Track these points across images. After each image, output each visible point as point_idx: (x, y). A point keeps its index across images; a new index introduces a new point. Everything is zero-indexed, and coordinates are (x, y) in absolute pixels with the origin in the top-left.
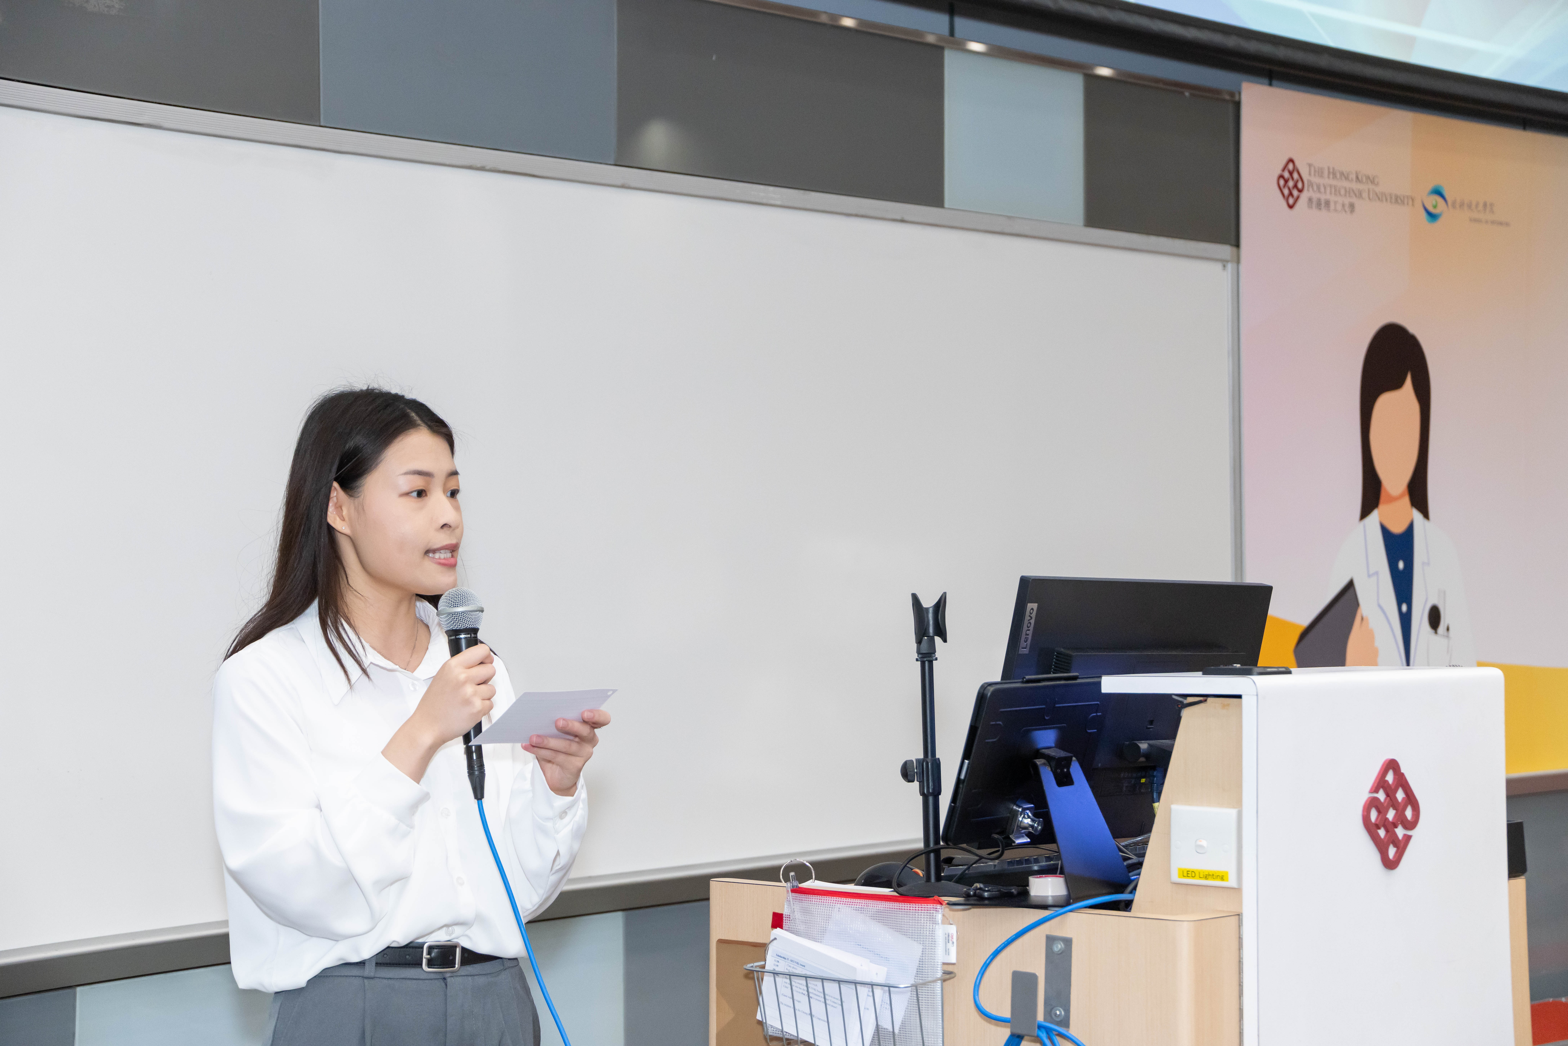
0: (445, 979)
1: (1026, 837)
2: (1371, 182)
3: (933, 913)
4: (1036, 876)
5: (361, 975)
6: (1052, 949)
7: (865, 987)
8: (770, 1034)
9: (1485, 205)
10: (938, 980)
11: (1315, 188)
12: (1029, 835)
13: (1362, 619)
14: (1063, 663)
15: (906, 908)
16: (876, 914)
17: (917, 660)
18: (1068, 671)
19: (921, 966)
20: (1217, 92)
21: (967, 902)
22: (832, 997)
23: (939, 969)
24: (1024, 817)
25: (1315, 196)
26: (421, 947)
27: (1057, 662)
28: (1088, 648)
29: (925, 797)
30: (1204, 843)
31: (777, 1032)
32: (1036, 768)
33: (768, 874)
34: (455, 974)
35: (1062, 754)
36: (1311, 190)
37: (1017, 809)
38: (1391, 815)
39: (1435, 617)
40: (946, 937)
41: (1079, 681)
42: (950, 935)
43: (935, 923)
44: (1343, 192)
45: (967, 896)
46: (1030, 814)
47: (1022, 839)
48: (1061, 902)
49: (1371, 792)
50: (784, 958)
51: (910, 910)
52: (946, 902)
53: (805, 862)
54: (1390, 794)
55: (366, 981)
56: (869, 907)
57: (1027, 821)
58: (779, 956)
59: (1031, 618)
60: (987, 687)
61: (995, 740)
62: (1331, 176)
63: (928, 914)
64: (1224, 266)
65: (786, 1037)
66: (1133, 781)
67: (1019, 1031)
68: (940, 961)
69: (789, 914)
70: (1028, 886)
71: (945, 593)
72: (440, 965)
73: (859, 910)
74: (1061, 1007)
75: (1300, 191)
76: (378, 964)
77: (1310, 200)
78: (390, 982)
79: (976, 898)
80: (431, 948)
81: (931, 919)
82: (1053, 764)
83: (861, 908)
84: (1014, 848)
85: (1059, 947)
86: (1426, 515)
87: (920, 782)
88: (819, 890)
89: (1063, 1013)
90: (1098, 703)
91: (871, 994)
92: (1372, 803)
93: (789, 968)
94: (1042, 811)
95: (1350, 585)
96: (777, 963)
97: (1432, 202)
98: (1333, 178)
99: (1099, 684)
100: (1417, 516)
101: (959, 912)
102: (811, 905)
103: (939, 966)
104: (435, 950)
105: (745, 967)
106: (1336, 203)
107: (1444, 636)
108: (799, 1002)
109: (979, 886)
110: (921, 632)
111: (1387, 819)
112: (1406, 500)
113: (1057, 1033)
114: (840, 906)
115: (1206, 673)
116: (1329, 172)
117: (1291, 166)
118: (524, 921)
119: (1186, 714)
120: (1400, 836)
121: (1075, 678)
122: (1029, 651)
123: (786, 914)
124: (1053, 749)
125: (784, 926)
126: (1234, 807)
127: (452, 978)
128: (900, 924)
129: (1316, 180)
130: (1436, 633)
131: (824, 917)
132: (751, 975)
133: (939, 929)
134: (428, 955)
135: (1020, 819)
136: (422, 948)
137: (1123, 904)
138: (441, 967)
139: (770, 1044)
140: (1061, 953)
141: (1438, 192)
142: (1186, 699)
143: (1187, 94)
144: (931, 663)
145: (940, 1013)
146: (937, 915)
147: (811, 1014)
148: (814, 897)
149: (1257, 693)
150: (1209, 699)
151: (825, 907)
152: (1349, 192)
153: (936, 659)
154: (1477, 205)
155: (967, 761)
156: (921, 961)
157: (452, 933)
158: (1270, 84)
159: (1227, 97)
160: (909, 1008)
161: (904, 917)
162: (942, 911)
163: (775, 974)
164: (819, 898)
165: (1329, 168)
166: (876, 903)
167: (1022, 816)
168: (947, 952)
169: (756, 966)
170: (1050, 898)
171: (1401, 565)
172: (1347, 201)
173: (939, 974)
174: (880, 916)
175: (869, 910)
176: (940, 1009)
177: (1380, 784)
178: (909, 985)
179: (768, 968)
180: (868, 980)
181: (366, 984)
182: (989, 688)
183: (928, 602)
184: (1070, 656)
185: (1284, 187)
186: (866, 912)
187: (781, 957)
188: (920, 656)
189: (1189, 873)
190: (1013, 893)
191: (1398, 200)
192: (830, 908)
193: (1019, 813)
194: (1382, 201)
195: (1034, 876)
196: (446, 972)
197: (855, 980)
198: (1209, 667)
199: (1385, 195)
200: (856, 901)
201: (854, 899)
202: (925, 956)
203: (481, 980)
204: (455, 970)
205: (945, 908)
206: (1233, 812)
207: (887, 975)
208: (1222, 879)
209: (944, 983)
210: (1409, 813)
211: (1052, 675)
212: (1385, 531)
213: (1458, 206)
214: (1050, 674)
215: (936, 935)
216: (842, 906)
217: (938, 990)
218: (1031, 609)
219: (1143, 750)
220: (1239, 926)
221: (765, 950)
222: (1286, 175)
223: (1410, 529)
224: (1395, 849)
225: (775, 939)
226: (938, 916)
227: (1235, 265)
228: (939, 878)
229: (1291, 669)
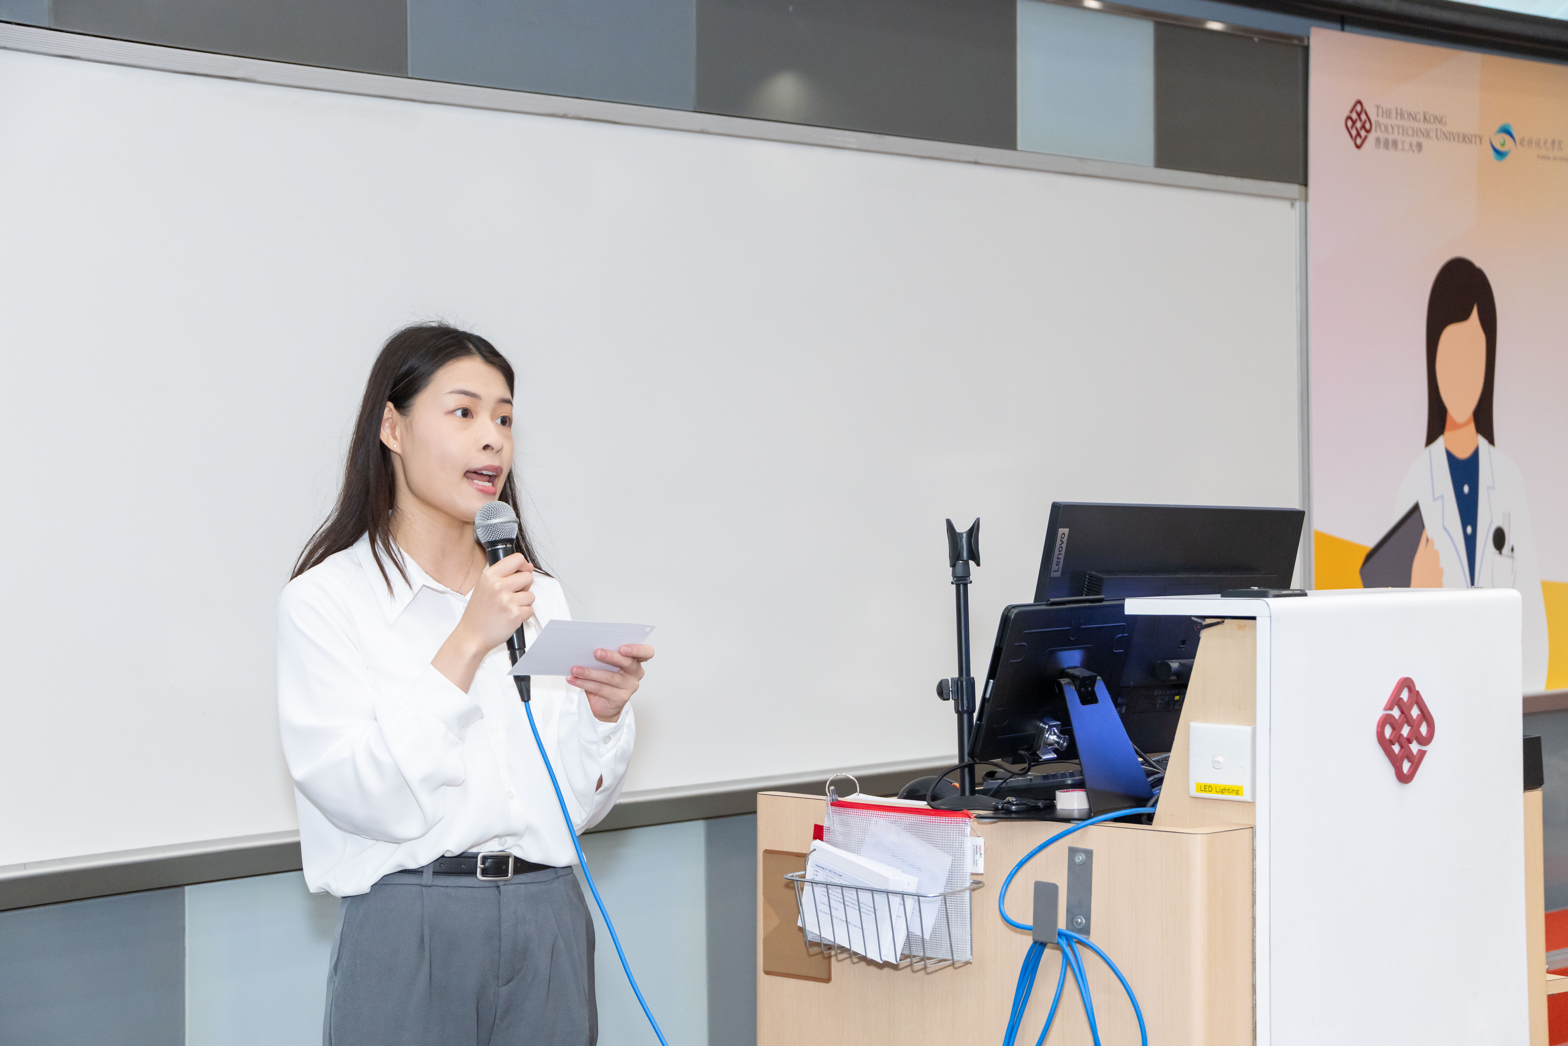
0: (498, 887)
1: (1053, 753)
2: (1439, 122)
3: (962, 826)
4: (1063, 791)
5: (420, 883)
6: (1074, 860)
7: (897, 896)
8: (809, 939)
9: (1553, 142)
10: (967, 890)
11: (1383, 128)
12: (1056, 751)
13: (1428, 540)
14: (1095, 586)
15: (936, 821)
16: (909, 827)
17: (952, 583)
18: (1099, 594)
19: (950, 876)
20: (1289, 37)
21: (995, 816)
22: (866, 905)
23: (967, 879)
24: (1050, 734)
25: (1383, 136)
26: (475, 856)
27: (1091, 585)
28: (1120, 571)
29: (960, 713)
30: (1220, 759)
31: (817, 938)
32: (1060, 687)
33: (815, 788)
34: (508, 882)
35: (1087, 673)
36: (1378, 129)
37: (1044, 726)
38: (1405, 731)
39: (1499, 539)
40: (974, 849)
41: (1104, 603)
42: (978, 847)
43: (963, 835)
44: (1410, 132)
45: (996, 809)
46: (1056, 731)
47: (1049, 754)
48: (1084, 816)
49: (1385, 709)
50: (822, 868)
51: (940, 823)
52: (975, 815)
53: (851, 777)
54: (1405, 711)
55: (424, 889)
56: (902, 820)
57: (1053, 738)
58: (818, 866)
59: (1063, 542)
60: (1011, 609)
61: (1019, 660)
62: (1399, 117)
63: (958, 827)
64: (1293, 204)
65: (824, 942)
66: (1167, 699)
67: (1042, 939)
68: (969, 872)
69: (828, 826)
70: (1055, 800)
71: (978, 519)
72: (494, 874)
73: (893, 823)
74: (1082, 916)
75: (1368, 131)
76: (436, 873)
77: (1378, 140)
78: (448, 890)
79: (1003, 812)
80: (485, 858)
81: (960, 832)
82: (1078, 683)
83: (895, 821)
84: (1042, 764)
85: (1080, 858)
86: (1491, 441)
87: (955, 700)
88: (858, 803)
89: (1084, 921)
90: (1125, 624)
91: (902, 903)
92: (1386, 720)
93: (827, 878)
94: (1066, 730)
95: (1416, 508)
96: (816, 873)
97: (1500, 140)
98: (1401, 119)
99: (1122, 606)
100: (1482, 442)
101: (988, 825)
102: (849, 817)
103: (968, 876)
104: (490, 860)
105: (785, 876)
106: (1403, 143)
107: (1508, 556)
108: (836, 909)
109: (1011, 800)
110: (955, 557)
111: (1401, 735)
112: (1472, 427)
113: (1076, 940)
114: (875, 819)
115: (1224, 595)
116: (1397, 113)
117: (1359, 108)
118: (578, 833)
119: (1205, 635)
120: (1415, 751)
121: (1101, 600)
122: (1061, 575)
123: (826, 826)
124: (1078, 669)
125: (824, 837)
126: (1249, 725)
127: (506, 886)
128: (930, 836)
129: (1383, 120)
130: (1501, 553)
131: (861, 829)
132: (792, 885)
133: (968, 841)
134: (482, 864)
135: (1047, 736)
136: (477, 858)
137: (1144, 818)
138: (494, 876)
139: (810, 949)
140: (1083, 864)
141: (1506, 131)
142: (1204, 621)
143: (1256, 39)
144: (966, 586)
145: (968, 921)
146: (966, 827)
147: (846, 921)
148: (851, 811)
149: (1270, 615)
150: (1226, 621)
151: (862, 820)
152: (1416, 132)
153: (971, 582)
154: (1545, 143)
155: (991, 681)
156: (951, 872)
157: (505, 844)
158: (1343, 30)
159: (1296, 42)
160: (940, 916)
161: (935, 829)
162: (970, 824)
163: (812, 883)
164: (856, 811)
165: (1396, 109)
166: (909, 816)
167: (1049, 733)
168: (975, 863)
169: (796, 876)
170: (1076, 812)
171: (1466, 489)
172: (1415, 140)
173: (968, 884)
174: (912, 828)
175: (902, 823)
176: (969, 917)
177: (1395, 701)
178: (938, 895)
179: (808, 877)
180: (899, 889)
181: (424, 892)
182: (1012, 610)
183: (962, 528)
184: (1102, 579)
185: (1352, 128)
186: (900, 825)
187: (820, 867)
188: (955, 579)
189: (1206, 788)
190: (1039, 806)
191: (1466, 139)
192: (866, 820)
193: (1046, 730)
194: (1450, 140)
195: (1061, 791)
196: (500, 881)
197: (887, 890)
198: (1227, 590)
199: (1453, 134)
200: (891, 814)
201: (891, 813)
202: (955, 867)
203: (533, 888)
204: (508, 879)
205: (973, 821)
206: (1249, 729)
207: (918, 885)
208: (1237, 793)
209: (973, 892)
210: (1424, 729)
211: (1084, 597)
212: (1450, 456)
213: (1526, 144)
214: (1083, 596)
215: (964, 847)
216: (877, 819)
217: (967, 899)
218: (1063, 534)
219: (1174, 668)
220: (1253, 839)
221: (805, 860)
222: (1354, 116)
223: (1475, 455)
224: (1410, 764)
225: (815, 850)
226: (967, 829)
227: (1303, 204)
228: (973, 792)
229: (1307, 591)
